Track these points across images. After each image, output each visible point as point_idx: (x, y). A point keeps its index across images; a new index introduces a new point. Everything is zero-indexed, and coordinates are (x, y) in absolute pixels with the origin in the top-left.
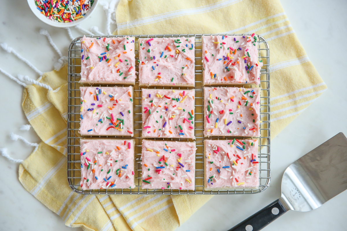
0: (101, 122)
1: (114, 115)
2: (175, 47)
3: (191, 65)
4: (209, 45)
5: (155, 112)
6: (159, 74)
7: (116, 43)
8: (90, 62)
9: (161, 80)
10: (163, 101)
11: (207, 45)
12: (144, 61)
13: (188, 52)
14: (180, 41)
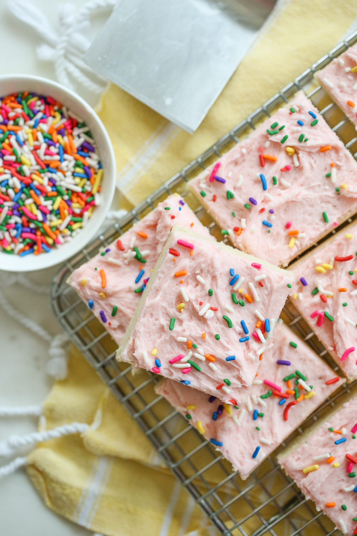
0: (261, 416)
1: (271, 379)
2: (276, 145)
3: (339, 156)
4: (344, 84)
5: (341, 308)
6: (288, 226)
7: (150, 235)
8: (125, 315)
9: (302, 238)
10: (340, 273)
11: (341, 88)
12: (236, 224)
13: (314, 135)
14: (280, 125)
